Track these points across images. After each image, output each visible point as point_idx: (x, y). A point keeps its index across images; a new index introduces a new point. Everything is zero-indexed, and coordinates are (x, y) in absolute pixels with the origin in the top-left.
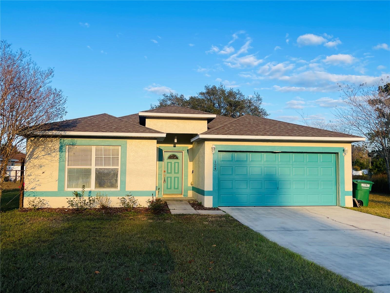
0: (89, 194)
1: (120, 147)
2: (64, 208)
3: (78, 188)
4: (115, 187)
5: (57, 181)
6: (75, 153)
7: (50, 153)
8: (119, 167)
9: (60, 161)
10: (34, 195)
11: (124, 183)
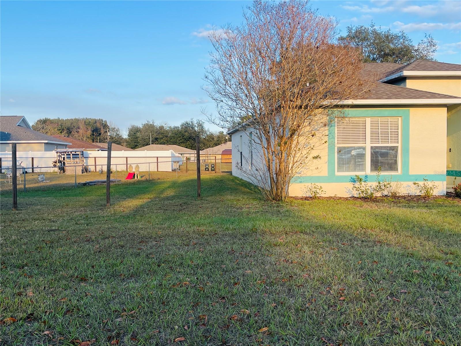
0: (365, 179)
1: (400, 118)
2: (336, 196)
3: (350, 171)
4: (395, 170)
5: (326, 163)
6: (346, 128)
7: (317, 128)
8: (399, 145)
9: (330, 137)
10: (300, 180)
11: (406, 164)
